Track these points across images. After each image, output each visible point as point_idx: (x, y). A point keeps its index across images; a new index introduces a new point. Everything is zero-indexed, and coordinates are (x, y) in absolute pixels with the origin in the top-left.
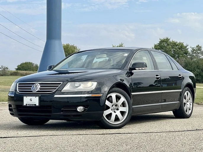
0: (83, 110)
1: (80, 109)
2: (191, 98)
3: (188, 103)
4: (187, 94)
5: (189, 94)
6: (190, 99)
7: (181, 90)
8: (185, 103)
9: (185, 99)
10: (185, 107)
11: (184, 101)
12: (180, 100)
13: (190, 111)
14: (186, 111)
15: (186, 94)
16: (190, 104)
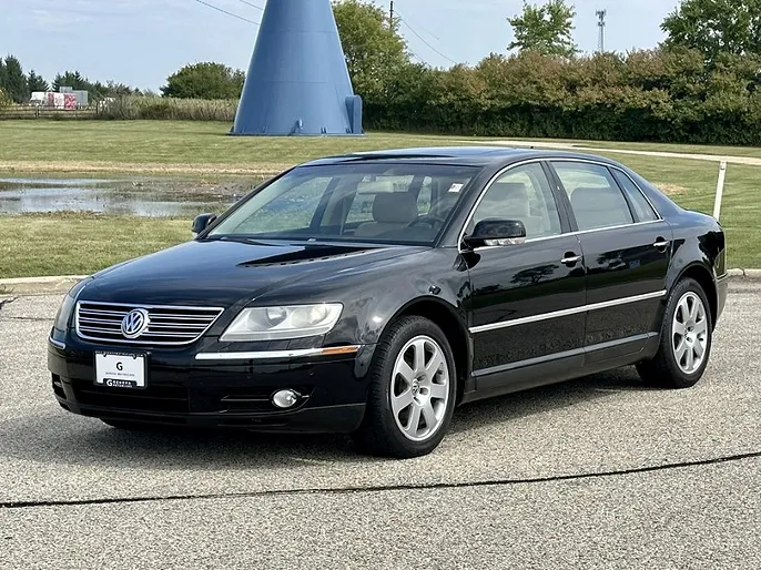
0: (294, 401)
1: (283, 398)
2: (704, 318)
3: (692, 335)
4: (689, 303)
5: (697, 301)
6: (698, 320)
7: (664, 292)
8: (678, 337)
9: (680, 319)
10: (679, 349)
11: (676, 327)
12: (661, 325)
13: (698, 362)
14: (683, 362)
15: (683, 302)
16: (698, 335)
